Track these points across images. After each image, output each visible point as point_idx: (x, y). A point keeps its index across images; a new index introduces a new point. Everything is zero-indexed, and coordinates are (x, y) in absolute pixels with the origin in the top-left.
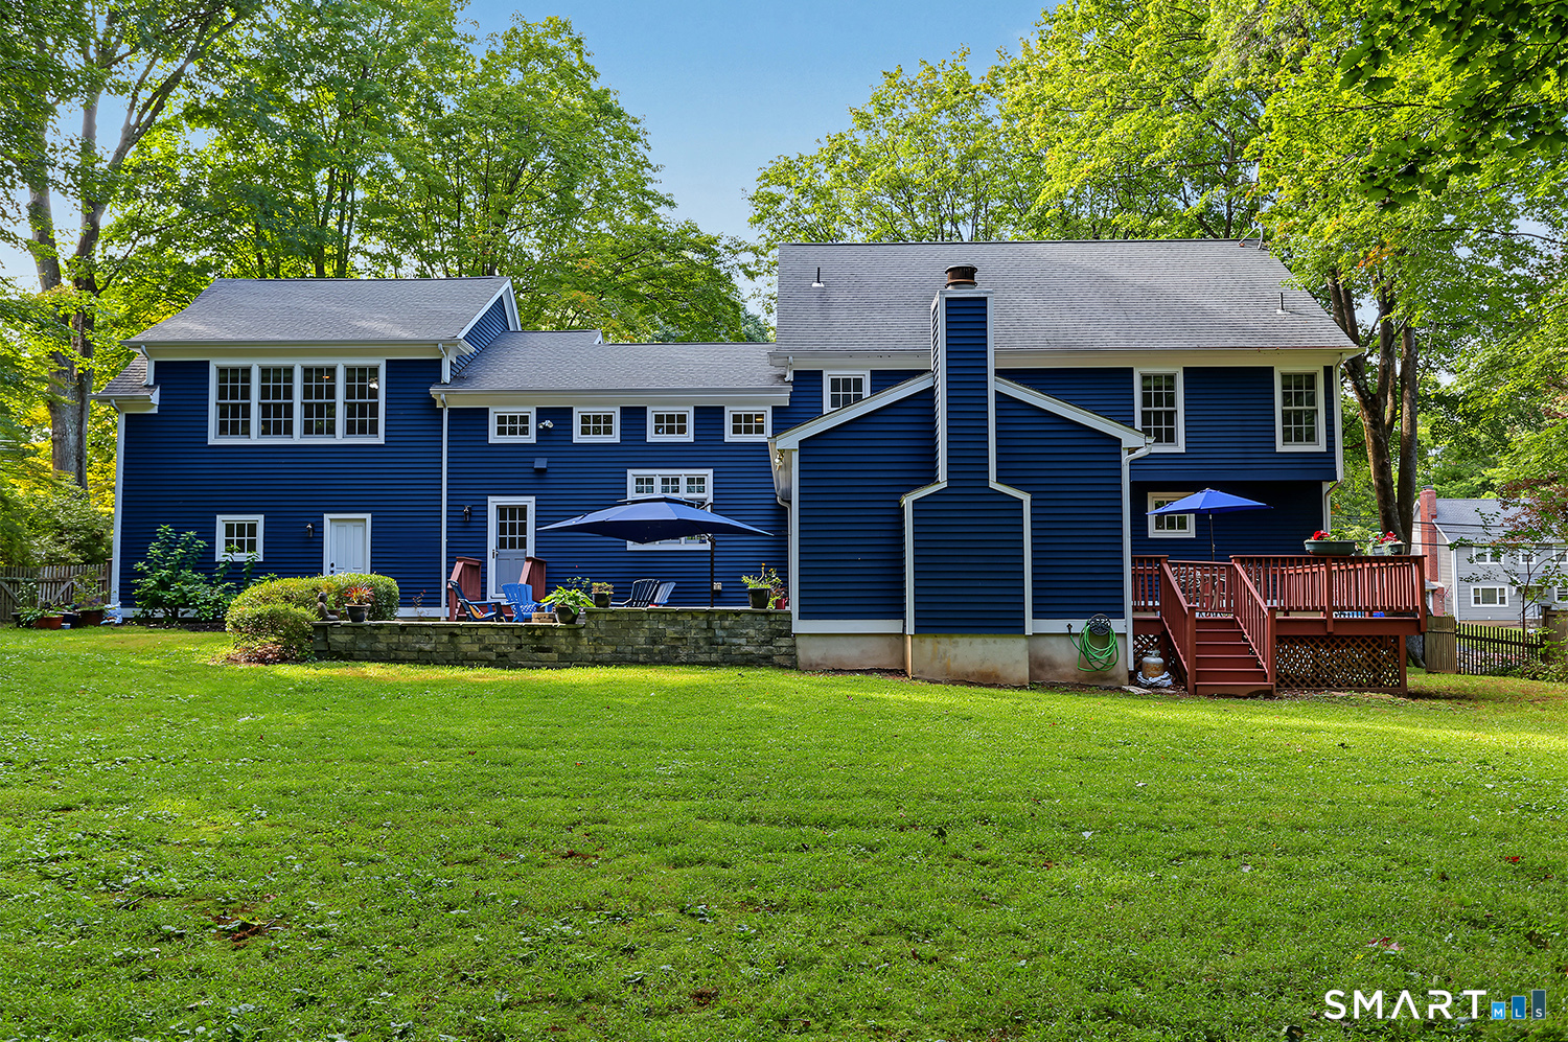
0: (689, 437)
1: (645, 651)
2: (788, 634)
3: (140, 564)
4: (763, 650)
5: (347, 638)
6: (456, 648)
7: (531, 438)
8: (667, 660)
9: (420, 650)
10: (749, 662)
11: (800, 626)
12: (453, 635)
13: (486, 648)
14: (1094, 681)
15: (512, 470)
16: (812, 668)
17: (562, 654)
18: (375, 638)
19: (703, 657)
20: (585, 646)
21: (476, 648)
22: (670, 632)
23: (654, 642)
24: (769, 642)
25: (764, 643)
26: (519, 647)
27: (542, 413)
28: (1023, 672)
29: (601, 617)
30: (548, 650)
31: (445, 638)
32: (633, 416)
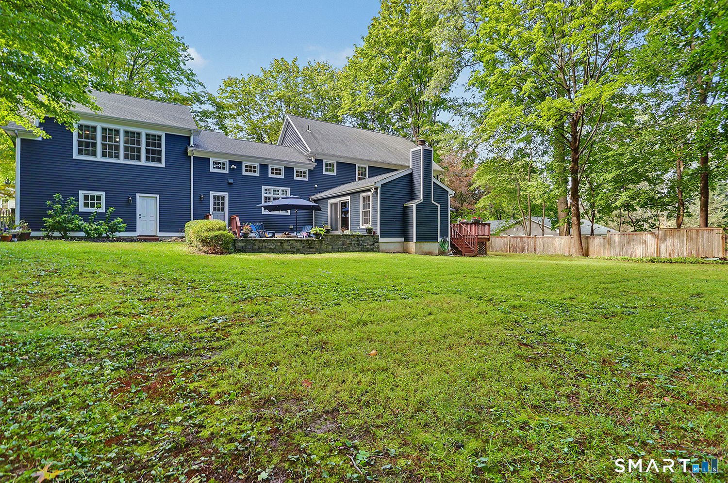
0: (282, 177)
1: (341, 248)
2: (378, 242)
3: (50, 212)
4: (372, 247)
5: (243, 244)
6: (283, 248)
7: (227, 171)
8: (346, 251)
9: (270, 248)
10: (368, 250)
11: (381, 240)
12: (281, 243)
13: (292, 248)
14: (442, 253)
15: (219, 181)
16: (383, 252)
17: (317, 249)
18: (254, 244)
19: (356, 249)
20: (324, 246)
21: (289, 247)
22: (348, 242)
23: (343, 245)
24: (373, 244)
25: (372, 245)
26: (304, 247)
27: (231, 163)
28: (437, 252)
29: (329, 237)
30: (313, 248)
31: (279, 244)
32: (264, 167)
